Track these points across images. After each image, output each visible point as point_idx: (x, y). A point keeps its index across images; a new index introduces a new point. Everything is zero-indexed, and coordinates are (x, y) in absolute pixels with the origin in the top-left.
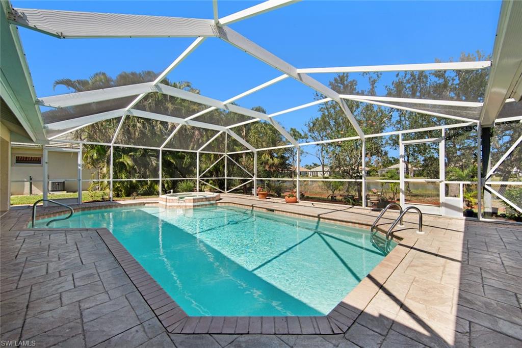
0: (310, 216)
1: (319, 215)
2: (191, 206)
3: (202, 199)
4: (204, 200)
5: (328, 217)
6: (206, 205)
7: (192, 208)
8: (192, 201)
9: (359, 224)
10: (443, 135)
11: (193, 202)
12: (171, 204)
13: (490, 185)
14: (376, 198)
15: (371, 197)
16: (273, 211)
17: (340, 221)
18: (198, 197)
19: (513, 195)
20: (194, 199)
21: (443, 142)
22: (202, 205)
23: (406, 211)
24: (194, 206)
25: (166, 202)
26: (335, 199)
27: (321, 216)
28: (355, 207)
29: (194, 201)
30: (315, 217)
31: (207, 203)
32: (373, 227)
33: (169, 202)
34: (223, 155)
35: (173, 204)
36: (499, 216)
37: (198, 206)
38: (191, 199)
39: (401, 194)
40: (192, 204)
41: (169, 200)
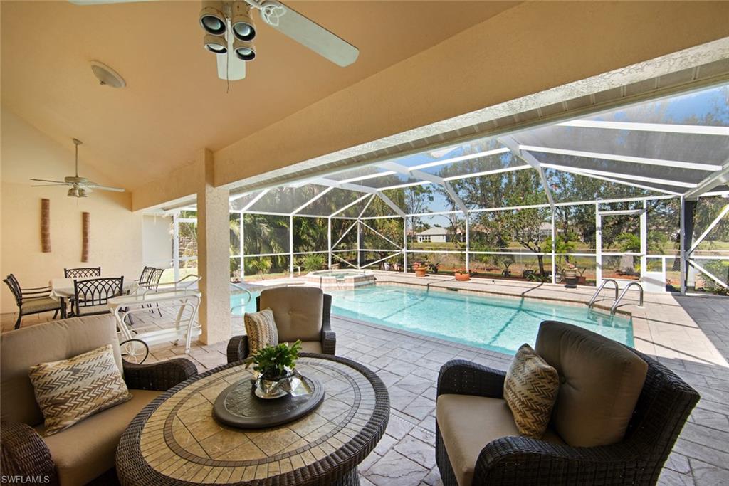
0: (508, 295)
1: (523, 294)
2: (352, 287)
3: (362, 278)
4: (364, 279)
5: (532, 295)
6: (365, 285)
7: (353, 289)
8: (353, 281)
9: (569, 301)
10: (645, 207)
11: (355, 282)
12: (327, 285)
13: (693, 259)
14: (573, 273)
15: (567, 273)
16: (456, 290)
17: (546, 299)
18: (359, 276)
19: (713, 269)
20: (355, 279)
21: (645, 214)
22: (362, 285)
23: (627, 290)
24: (355, 287)
25: (321, 282)
26: (510, 275)
27: (526, 294)
28: (544, 284)
29: (356, 280)
30: (517, 296)
31: (367, 282)
32: (591, 305)
33: (326, 283)
34: (355, 220)
35: (330, 285)
36: (697, 290)
37: (359, 286)
38: (351, 279)
39: (598, 268)
40: (353, 285)
41: (326, 280)
